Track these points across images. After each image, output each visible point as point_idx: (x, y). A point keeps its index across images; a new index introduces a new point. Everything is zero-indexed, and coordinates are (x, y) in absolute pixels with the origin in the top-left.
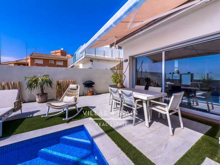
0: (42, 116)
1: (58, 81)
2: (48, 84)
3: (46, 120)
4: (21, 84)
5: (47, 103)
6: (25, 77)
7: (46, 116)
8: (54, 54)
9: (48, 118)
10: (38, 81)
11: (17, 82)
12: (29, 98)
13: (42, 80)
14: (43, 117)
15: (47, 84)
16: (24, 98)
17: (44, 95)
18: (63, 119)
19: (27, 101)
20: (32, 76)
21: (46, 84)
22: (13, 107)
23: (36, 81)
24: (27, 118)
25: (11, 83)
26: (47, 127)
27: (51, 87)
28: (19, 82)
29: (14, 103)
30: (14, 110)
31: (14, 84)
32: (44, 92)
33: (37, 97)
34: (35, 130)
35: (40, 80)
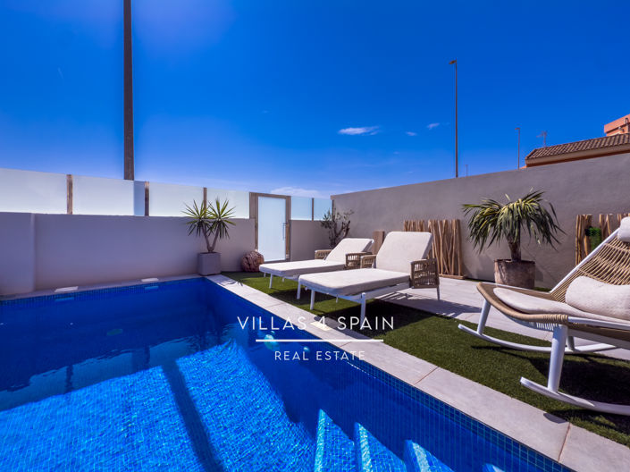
0: (460, 326)
1: (590, 217)
2: (533, 225)
3: (473, 347)
4: (461, 226)
5: (482, 286)
6: (466, 205)
7: (477, 332)
8: (619, 132)
9: (487, 344)
10: (501, 217)
11: (454, 221)
12: (481, 269)
13: (512, 211)
14: (463, 330)
15: (529, 226)
16: (468, 267)
17: (519, 265)
18: (523, 381)
19: (476, 277)
20: (485, 202)
21: (525, 226)
22: (409, 274)
23: (494, 214)
24: (437, 315)
25: (441, 222)
26: (452, 371)
27: (549, 240)
28: (458, 222)
29: (413, 264)
30: (411, 282)
31: (447, 226)
32: (522, 259)
33: (496, 268)
34: (418, 357)
35: (505, 210)
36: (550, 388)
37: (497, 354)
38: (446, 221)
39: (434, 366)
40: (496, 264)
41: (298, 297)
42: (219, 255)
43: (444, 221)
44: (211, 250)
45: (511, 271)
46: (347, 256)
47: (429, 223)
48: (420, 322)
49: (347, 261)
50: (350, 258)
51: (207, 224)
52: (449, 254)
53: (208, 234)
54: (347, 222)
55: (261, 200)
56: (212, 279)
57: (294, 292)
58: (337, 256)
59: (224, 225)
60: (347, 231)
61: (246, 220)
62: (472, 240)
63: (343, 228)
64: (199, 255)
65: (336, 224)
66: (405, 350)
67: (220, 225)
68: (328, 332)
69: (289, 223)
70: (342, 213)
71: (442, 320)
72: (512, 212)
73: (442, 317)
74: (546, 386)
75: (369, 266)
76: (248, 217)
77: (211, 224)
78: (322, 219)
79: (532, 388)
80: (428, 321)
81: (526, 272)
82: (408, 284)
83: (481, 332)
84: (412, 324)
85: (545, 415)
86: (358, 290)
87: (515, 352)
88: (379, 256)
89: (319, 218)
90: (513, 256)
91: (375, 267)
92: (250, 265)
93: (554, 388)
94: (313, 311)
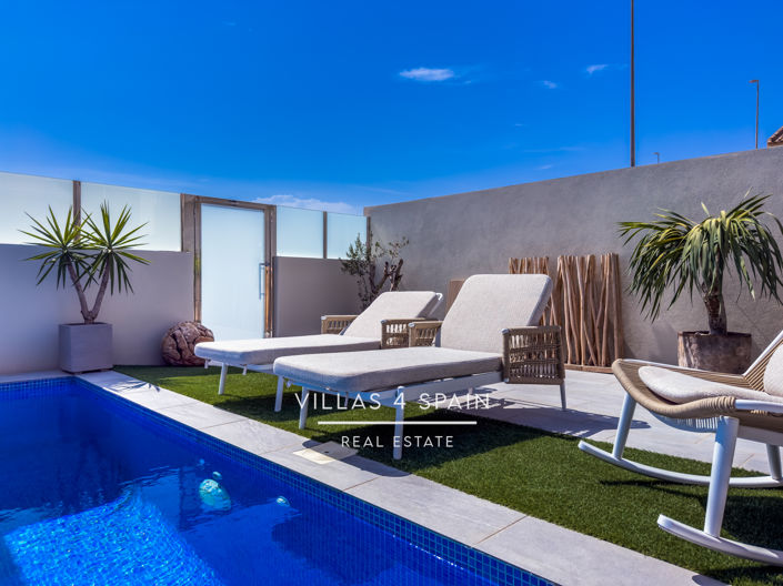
2: (745, 260)
3: (604, 482)
4: (621, 266)
6: (626, 224)
7: (612, 455)
10: (687, 248)
11: (607, 258)
13: (706, 234)
15: (738, 262)
18: (662, 520)
20: (663, 217)
21: (732, 263)
22: (500, 354)
23: (678, 240)
24: (552, 435)
25: (583, 259)
26: (551, 521)
27: (773, 289)
28: (615, 259)
29: (508, 335)
30: (503, 370)
31: (592, 268)
32: (730, 329)
33: (681, 348)
34: (493, 501)
35: (695, 233)
36: (706, 532)
37: (644, 492)
38: (593, 258)
39: (521, 515)
40: (681, 339)
41: (278, 408)
42: (109, 327)
43: (588, 259)
44: (89, 318)
45: (707, 353)
46: (385, 324)
47: (560, 262)
48: (516, 445)
49: (385, 336)
50: (391, 329)
51: (79, 261)
52: (597, 324)
53: (83, 282)
54: (396, 262)
55: (208, 213)
56: (93, 380)
57: (271, 399)
58: (366, 326)
59: (121, 265)
60: (396, 280)
61: (173, 253)
62: (638, 295)
63: (387, 275)
64: (63, 329)
65: (374, 268)
66: (471, 491)
67: (111, 262)
68: (324, 466)
69: (272, 263)
70: (385, 243)
71: (559, 441)
72: (708, 236)
73: (562, 437)
74: (702, 529)
75: (428, 343)
76: (179, 249)
77: (90, 261)
78: (345, 258)
79: (675, 532)
80: (530, 444)
81: (734, 354)
82: (496, 375)
83: (618, 455)
84: (499, 450)
85: (694, 578)
86: (391, 382)
87: (677, 488)
88: (446, 324)
89: (338, 253)
90: (711, 323)
91: (438, 345)
92: (180, 350)
93: (713, 530)
94: (305, 431)
